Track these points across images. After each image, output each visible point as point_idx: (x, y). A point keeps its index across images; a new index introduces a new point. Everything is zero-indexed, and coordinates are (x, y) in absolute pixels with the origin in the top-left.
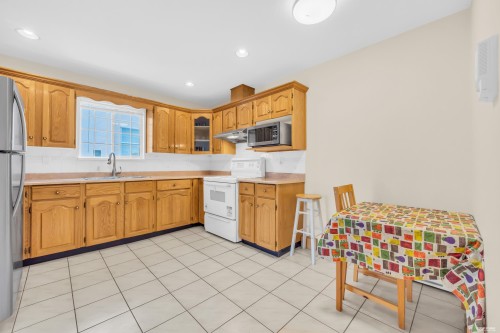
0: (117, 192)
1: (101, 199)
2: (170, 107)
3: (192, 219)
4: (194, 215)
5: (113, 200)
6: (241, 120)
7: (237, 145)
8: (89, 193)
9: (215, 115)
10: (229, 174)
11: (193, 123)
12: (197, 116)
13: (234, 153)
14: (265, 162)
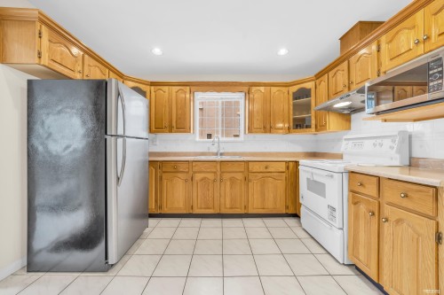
0: (214, 170)
1: (202, 175)
2: (265, 85)
3: (287, 207)
4: (289, 204)
5: (211, 176)
6: (355, 77)
7: (353, 116)
8: (195, 169)
9: (318, 81)
10: (340, 157)
11: (291, 97)
12: (295, 89)
13: (349, 128)
14: (410, 139)
